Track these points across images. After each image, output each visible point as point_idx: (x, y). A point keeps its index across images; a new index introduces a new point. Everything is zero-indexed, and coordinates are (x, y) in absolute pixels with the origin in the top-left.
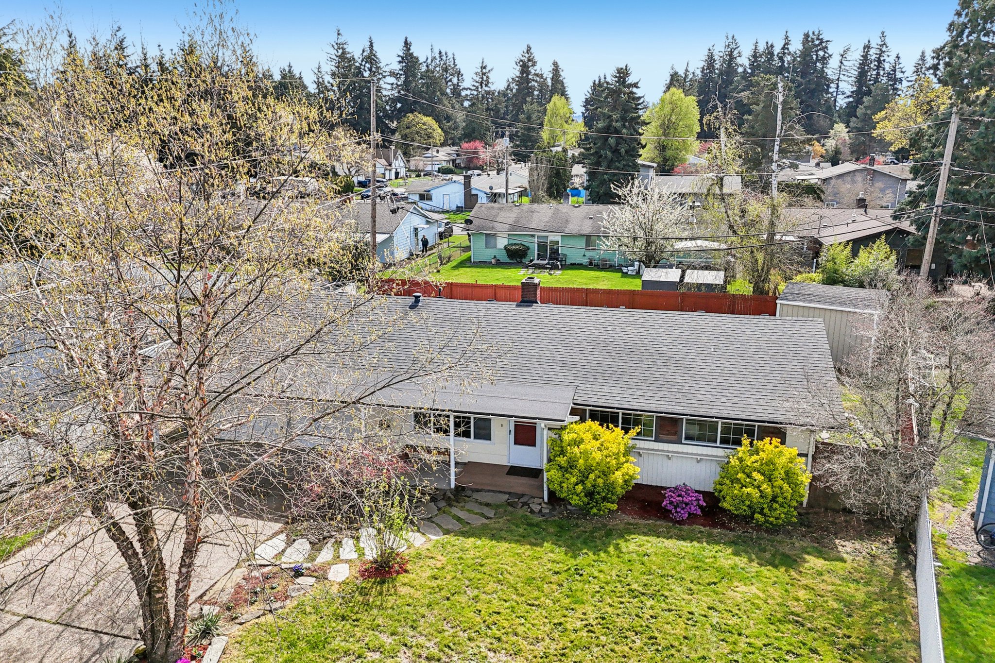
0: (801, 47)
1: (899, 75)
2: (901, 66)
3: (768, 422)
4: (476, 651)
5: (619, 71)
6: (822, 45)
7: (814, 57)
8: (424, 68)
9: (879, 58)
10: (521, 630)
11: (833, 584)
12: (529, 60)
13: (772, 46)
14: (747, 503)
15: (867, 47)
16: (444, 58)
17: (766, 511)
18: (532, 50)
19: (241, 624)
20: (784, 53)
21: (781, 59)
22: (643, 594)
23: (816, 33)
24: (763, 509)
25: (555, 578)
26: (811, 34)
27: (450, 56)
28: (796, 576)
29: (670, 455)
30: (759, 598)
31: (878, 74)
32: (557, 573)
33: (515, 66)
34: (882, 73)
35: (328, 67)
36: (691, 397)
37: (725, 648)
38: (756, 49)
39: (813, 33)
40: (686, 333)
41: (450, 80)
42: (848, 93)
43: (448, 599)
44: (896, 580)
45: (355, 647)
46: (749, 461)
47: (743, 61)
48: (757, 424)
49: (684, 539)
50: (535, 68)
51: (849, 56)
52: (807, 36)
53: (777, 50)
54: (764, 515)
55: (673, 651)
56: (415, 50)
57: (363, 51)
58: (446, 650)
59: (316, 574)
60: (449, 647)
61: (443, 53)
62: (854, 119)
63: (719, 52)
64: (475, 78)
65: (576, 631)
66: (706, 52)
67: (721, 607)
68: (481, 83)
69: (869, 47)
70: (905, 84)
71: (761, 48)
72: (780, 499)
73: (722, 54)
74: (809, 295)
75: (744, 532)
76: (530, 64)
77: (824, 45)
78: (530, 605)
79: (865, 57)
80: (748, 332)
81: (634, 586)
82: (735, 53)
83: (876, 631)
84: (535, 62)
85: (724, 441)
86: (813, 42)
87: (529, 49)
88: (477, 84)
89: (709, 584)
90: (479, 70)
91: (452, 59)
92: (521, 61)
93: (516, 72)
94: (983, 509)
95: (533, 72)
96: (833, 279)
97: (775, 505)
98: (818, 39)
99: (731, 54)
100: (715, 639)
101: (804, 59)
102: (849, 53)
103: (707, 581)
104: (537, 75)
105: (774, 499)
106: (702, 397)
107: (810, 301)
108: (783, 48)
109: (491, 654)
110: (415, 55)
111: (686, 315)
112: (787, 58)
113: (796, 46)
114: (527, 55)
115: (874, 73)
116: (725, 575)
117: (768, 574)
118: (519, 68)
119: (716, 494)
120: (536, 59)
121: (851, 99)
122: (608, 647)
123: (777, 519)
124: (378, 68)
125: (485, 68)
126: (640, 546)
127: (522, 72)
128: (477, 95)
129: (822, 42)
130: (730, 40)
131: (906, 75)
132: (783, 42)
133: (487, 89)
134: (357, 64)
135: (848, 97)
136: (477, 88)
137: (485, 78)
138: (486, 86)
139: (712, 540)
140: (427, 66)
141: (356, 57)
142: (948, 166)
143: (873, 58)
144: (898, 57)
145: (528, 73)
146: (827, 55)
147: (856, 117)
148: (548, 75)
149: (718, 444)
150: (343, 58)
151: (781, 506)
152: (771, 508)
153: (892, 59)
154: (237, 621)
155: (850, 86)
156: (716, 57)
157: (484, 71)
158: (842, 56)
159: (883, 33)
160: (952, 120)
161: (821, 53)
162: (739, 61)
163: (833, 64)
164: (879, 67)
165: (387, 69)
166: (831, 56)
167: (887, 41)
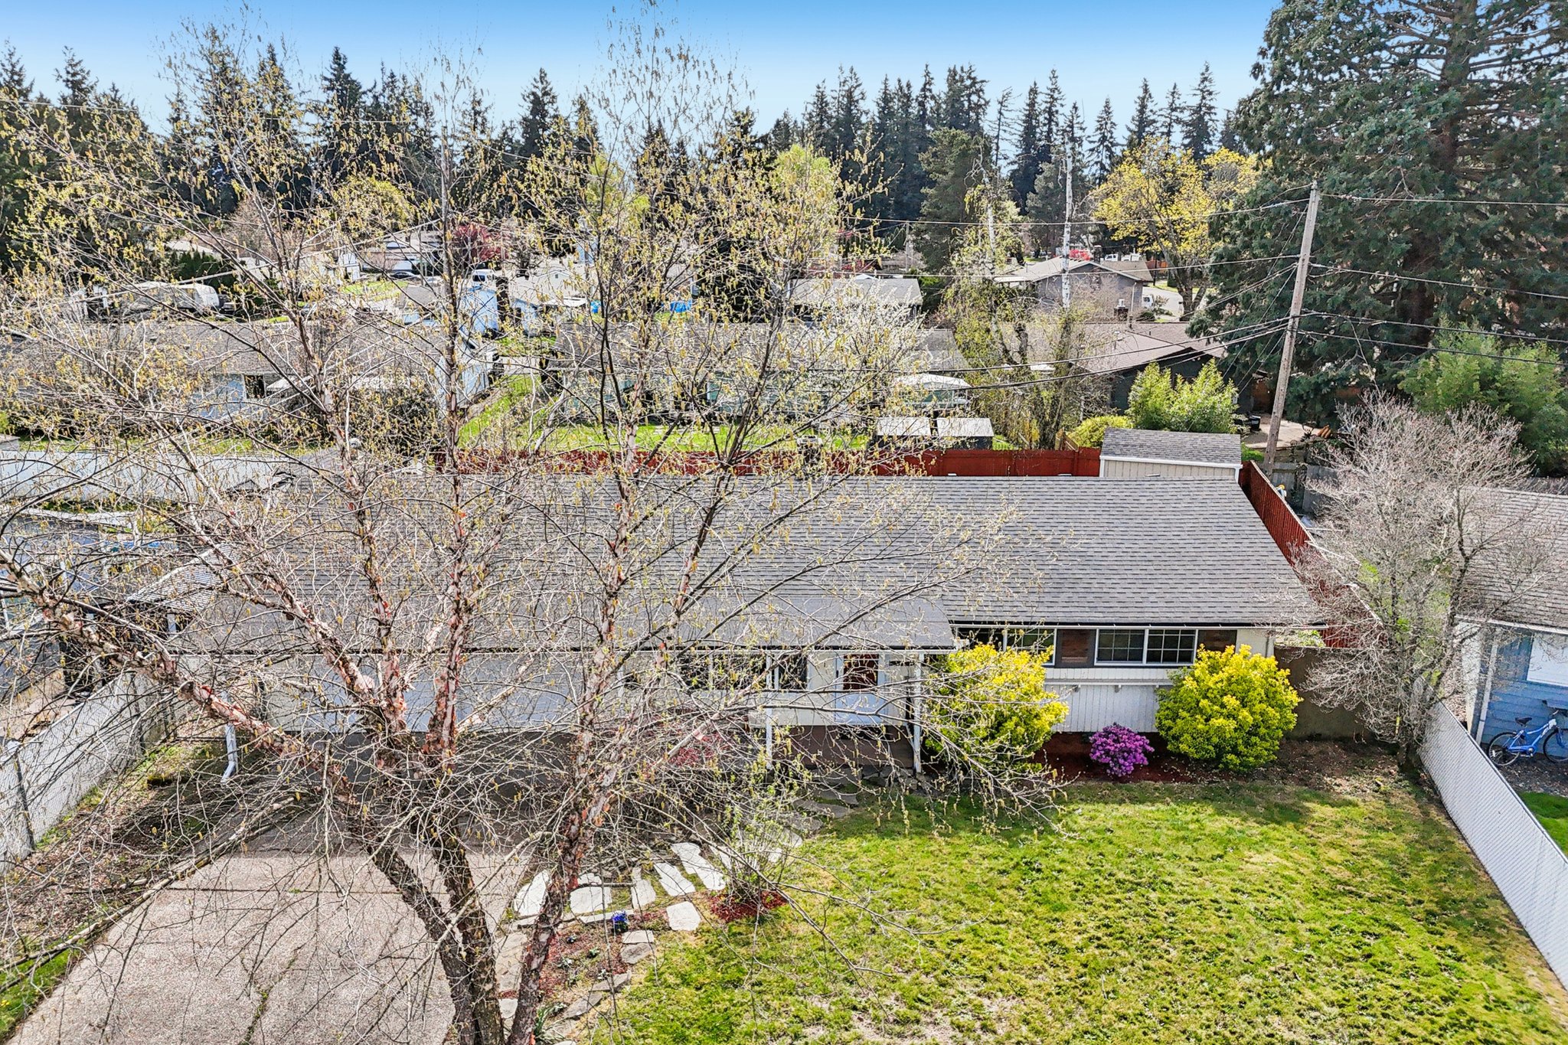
0: (946, 89)
1: (1078, 133)
2: (1080, 120)
3: (1223, 624)
4: (961, 1000)
6: (976, 86)
7: (966, 104)
8: (368, 100)
9: (1050, 108)
10: (1005, 960)
11: (1361, 837)
12: (546, 94)
13: (909, 86)
14: (1215, 740)
15: (1033, 92)
16: (401, 84)
17: (1241, 748)
18: (548, 78)
19: (576, 1018)
20: (926, 97)
21: (922, 104)
22: (1138, 884)
23: (966, 69)
24: (1236, 745)
25: (1004, 880)
26: (958, 70)
27: (411, 81)
28: (1311, 832)
29: (1079, 684)
30: (1286, 867)
31: (1050, 131)
32: (1002, 872)
33: (522, 102)
34: (1054, 129)
36: (1107, 597)
37: (1288, 942)
38: (886, 88)
39: (963, 69)
40: (1061, 507)
42: (1013, 158)
43: (874, 932)
44: (1427, 820)
45: (782, 1023)
46: (1211, 681)
47: (869, 107)
48: (1197, 628)
49: (1142, 802)
50: (555, 106)
51: (1010, 104)
52: (953, 73)
53: (916, 92)
54: (1238, 754)
55: (1223, 956)
56: (353, 70)
57: (260, 67)
58: (921, 1006)
59: (650, 924)
60: (920, 1000)
61: (398, 77)
62: (1031, 195)
63: (833, 91)
64: (463, 119)
65: (1081, 949)
66: (814, 91)
67: (1248, 887)
68: (474, 128)
69: (1036, 93)
70: (1086, 146)
71: (893, 87)
72: (1263, 731)
73: (835, 95)
74: (1141, 446)
75: (1210, 782)
76: (546, 99)
77: (978, 86)
78: (994, 923)
79: (1032, 105)
80: (1143, 500)
81: (1121, 875)
82: (856, 94)
83: (1446, 889)
84: (554, 97)
85: (1153, 657)
86: (962, 81)
87: (543, 77)
88: (467, 130)
89: (1213, 859)
90: (469, 108)
91: (413, 88)
92: (534, 94)
93: (525, 110)
94: (1483, 716)
95: (552, 112)
96: (1153, 422)
97: (1254, 739)
98: (969, 77)
99: (849, 94)
100: (1265, 932)
101: (953, 106)
102: (1010, 100)
103: (1209, 855)
104: (558, 117)
105: (1253, 731)
106: (1122, 597)
107: (1146, 455)
108: (924, 89)
109: (986, 1002)
110: (353, 77)
111: (1049, 480)
112: (930, 104)
113: (940, 88)
114: (540, 86)
115: (1045, 129)
116: (1227, 843)
117: (1278, 835)
118: (528, 105)
119: (1163, 733)
120: (555, 92)
121: (1015, 167)
122: (1139, 963)
123: (1256, 757)
124: (287, 98)
125: (479, 103)
126: (1091, 819)
127: (534, 112)
128: (468, 147)
129: (974, 83)
130: (847, 74)
131: (1088, 132)
132: (922, 81)
135: (1012, 163)
136: (468, 135)
137: (480, 120)
138: (482, 132)
139: (1181, 799)
140: (376, 98)
142: (1307, 262)
143: (1043, 107)
144: (1075, 108)
145: (544, 114)
146: (982, 101)
147: (1034, 192)
149: (1144, 663)
150: (224, 76)
151: (1262, 739)
152: (1247, 744)
153: (1067, 110)
154: (565, 1015)
155: (1014, 148)
156: (829, 99)
157: (478, 108)
158: (1002, 103)
159: (1053, 72)
160: (1311, 199)
161: (974, 98)
162: (863, 105)
163: (991, 114)
164: (1050, 120)
165: (303, 99)
166: (987, 103)
167: (1060, 84)
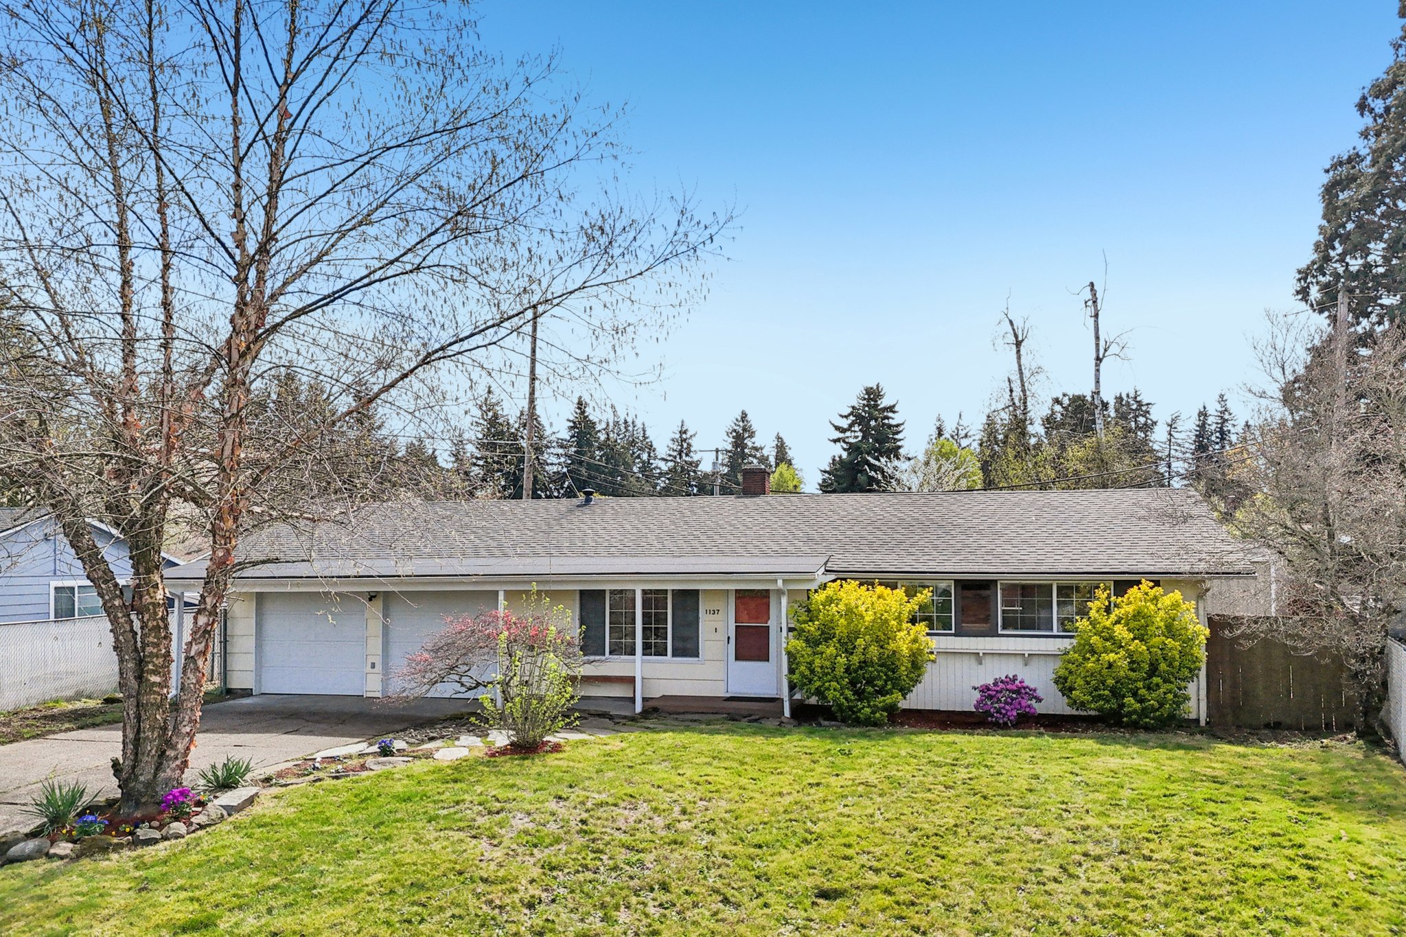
5: (869, 391)
6: (1142, 408)
8: (602, 437)
9: (1221, 428)
12: (745, 430)
15: (1203, 414)
16: (630, 428)
17: (1142, 690)
18: (749, 418)
23: (1131, 395)
24: (1136, 689)
26: (1124, 396)
27: (639, 425)
29: (981, 652)
31: (1223, 448)
33: (726, 438)
35: (473, 434)
39: (1128, 396)
41: (639, 457)
42: (1184, 472)
46: (1107, 621)
48: (1113, 578)
50: (753, 440)
51: (1180, 425)
52: (1120, 399)
54: (1140, 698)
56: (593, 415)
57: (522, 414)
61: (630, 423)
64: (671, 446)
68: (680, 453)
69: (1206, 415)
76: (746, 434)
77: (1144, 408)
79: (1203, 426)
84: (754, 432)
86: (1129, 405)
87: (744, 416)
88: (675, 454)
90: (678, 436)
91: (640, 430)
92: (735, 431)
93: (728, 443)
95: (750, 444)
98: (1135, 402)
102: (1180, 421)
104: (756, 449)
105: (1153, 670)
110: (591, 419)
114: (741, 424)
115: (1218, 446)
118: (731, 440)
120: (754, 428)
124: (541, 436)
125: (685, 432)
127: (736, 445)
128: (675, 467)
129: (1141, 405)
133: (688, 459)
134: (513, 430)
136: (675, 457)
137: (685, 445)
138: (687, 455)
140: (608, 434)
141: (511, 422)
143: (1213, 427)
145: (744, 446)
146: (1149, 422)
148: (770, 452)
149: (1055, 632)
150: (494, 422)
153: (1239, 429)
155: (1186, 465)
157: (684, 436)
158: (1171, 426)
159: (1222, 396)
161: (1142, 420)
163: (1159, 435)
164: (1222, 439)
165: (553, 438)
166: (1155, 423)
167: (1229, 405)
